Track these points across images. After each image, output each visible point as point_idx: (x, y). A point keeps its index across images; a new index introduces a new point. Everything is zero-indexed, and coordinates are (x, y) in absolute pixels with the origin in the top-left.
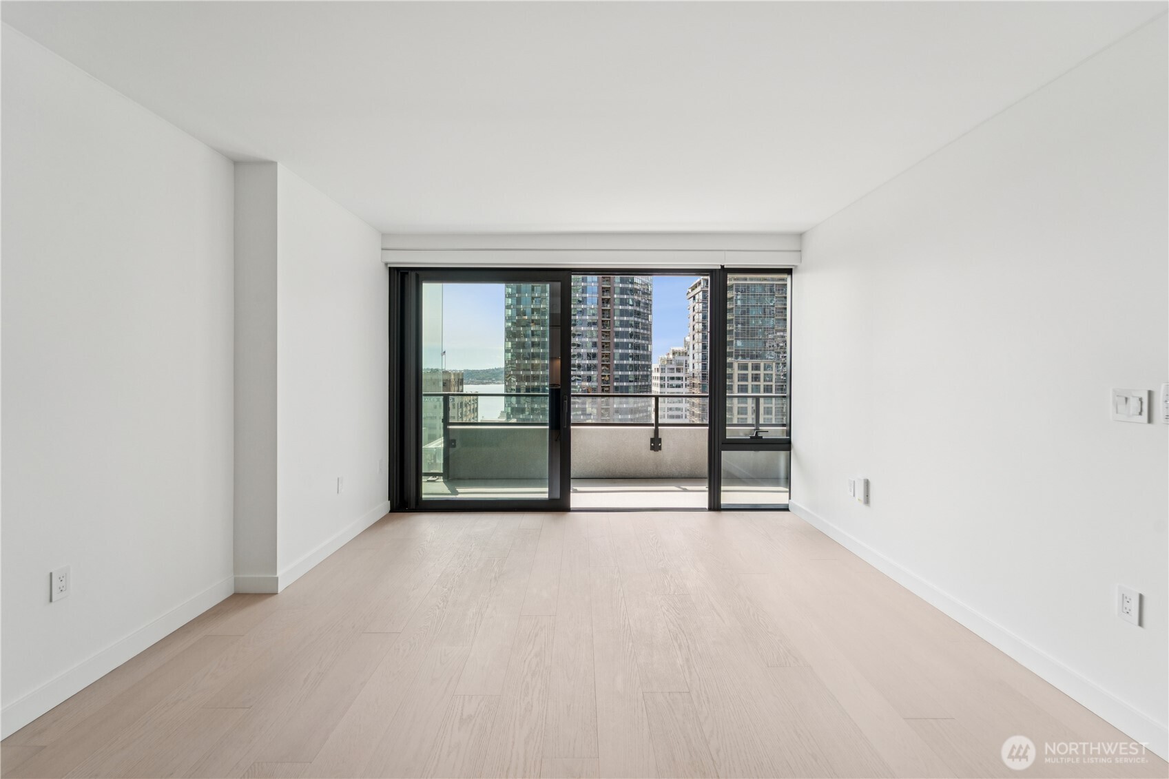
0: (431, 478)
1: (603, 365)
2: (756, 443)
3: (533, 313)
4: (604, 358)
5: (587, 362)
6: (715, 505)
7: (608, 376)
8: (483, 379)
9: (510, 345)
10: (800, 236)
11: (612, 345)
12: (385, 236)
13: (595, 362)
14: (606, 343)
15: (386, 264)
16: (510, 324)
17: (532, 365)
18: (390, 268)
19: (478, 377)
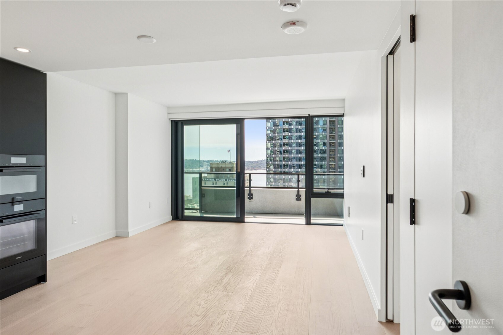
0: (194, 211)
1: (330, 157)
2: (328, 195)
3: (284, 124)
4: (331, 153)
5: (320, 155)
6: (308, 223)
7: (334, 165)
8: (255, 167)
9: (269, 145)
10: (344, 100)
11: (337, 144)
12: (169, 108)
13: (326, 155)
14: (333, 143)
15: (170, 119)
16: (269, 132)
17: (284, 158)
18: (171, 120)
19: (252, 165)
